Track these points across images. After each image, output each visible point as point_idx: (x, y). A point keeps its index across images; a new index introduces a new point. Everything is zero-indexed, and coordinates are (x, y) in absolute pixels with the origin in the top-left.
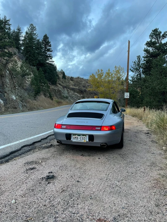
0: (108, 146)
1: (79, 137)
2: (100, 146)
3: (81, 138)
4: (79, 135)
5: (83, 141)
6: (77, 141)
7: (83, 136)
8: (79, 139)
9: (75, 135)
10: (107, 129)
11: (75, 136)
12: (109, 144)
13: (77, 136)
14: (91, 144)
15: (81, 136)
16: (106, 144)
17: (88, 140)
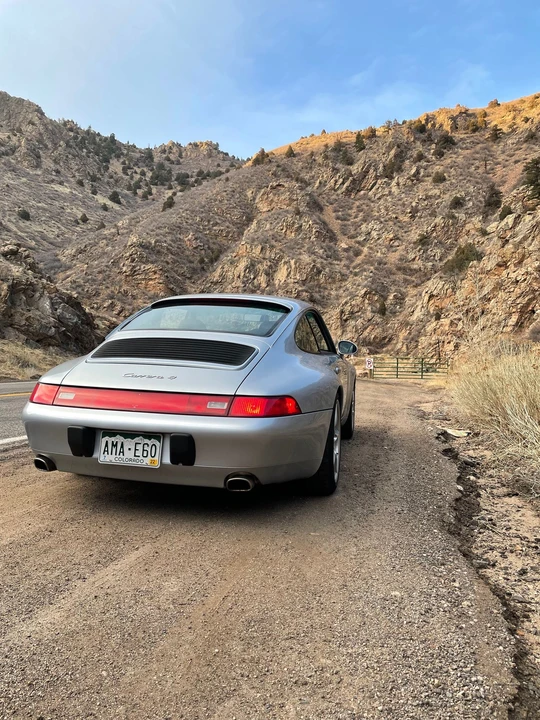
0: (258, 486)
1: (129, 443)
2: (221, 485)
3: (140, 447)
4: (130, 434)
5: (146, 462)
6: (121, 463)
7: (146, 441)
8: (129, 454)
9: (111, 432)
10: (257, 411)
11: (110, 440)
12: (263, 478)
13: (119, 439)
14: (184, 477)
15: (137, 440)
16: (251, 476)
17: (167, 460)
